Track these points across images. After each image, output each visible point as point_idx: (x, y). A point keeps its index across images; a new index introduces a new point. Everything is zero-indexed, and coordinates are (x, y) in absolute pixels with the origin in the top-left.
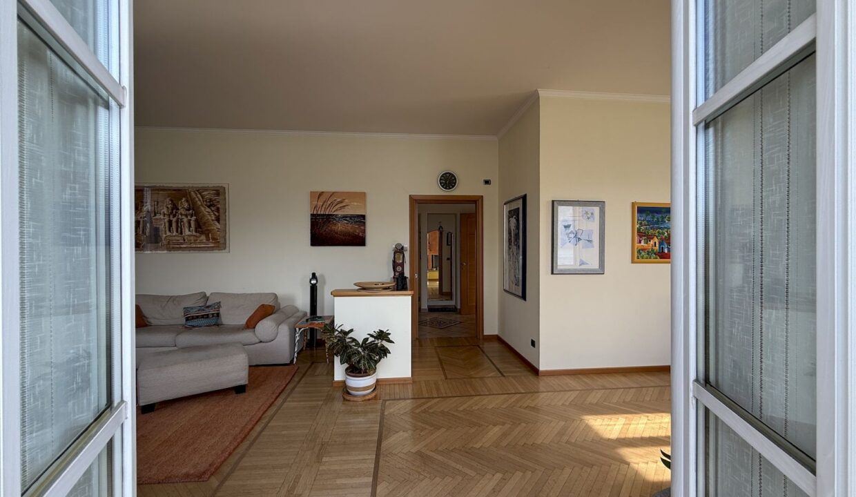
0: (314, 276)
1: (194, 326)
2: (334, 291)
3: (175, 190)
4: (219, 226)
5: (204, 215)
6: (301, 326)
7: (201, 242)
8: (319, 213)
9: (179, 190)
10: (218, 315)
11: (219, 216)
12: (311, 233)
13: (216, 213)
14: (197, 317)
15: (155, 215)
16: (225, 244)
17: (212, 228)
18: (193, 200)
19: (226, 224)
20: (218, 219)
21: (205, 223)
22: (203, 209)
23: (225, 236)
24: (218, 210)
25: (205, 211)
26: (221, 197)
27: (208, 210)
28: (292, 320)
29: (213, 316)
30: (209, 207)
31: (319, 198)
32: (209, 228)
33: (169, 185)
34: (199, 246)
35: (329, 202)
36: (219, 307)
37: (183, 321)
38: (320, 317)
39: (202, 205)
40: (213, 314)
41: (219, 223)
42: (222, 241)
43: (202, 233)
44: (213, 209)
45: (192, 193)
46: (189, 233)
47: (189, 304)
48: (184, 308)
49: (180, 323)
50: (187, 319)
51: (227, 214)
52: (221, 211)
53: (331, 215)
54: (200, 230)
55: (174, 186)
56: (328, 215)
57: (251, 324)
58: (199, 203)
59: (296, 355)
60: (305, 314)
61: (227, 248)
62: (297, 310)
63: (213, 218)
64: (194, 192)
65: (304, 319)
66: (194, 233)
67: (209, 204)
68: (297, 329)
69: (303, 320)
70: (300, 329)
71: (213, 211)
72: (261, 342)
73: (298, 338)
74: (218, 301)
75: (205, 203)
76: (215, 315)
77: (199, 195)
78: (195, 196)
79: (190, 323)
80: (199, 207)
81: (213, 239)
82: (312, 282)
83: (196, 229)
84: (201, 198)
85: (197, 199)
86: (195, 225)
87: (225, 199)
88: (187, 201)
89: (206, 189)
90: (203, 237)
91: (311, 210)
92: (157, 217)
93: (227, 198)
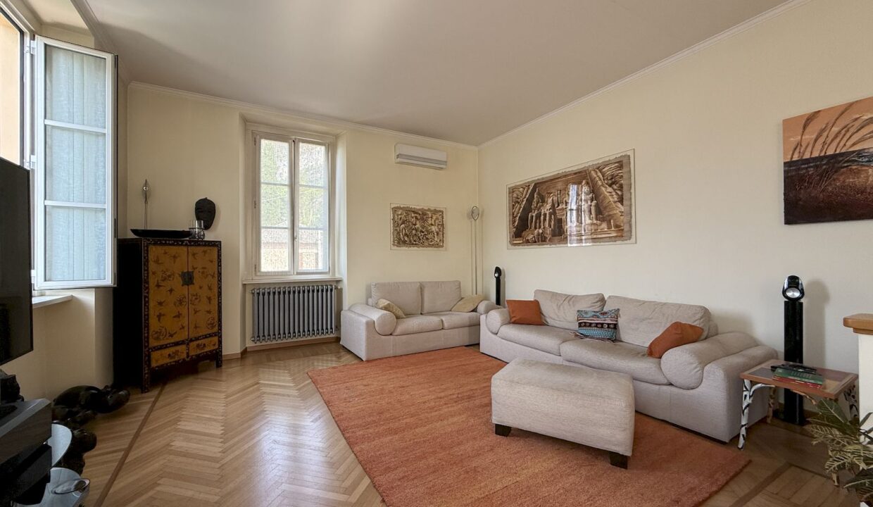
0: (794, 282)
1: (586, 336)
2: (851, 318)
3: (575, 174)
4: (622, 209)
5: (605, 197)
6: (755, 378)
7: (603, 232)
8: (807, 156)
9: (579, 172)
10: (615, 326)
11: (622, 195)
12: (786, 200)
13: (619, 193)
14: (590, 325)
15: (558, 205)
16: (631, 231)
17: (615, 212)
18: (593, 180)
19: (631, 205)
20: (621, 200)
21: (605, 208)
22: (603, 189)
23: (630, 221)
24: (621, 187)
25: (606, 191)
26: (625, 170)
27: (610, 189)
28: (736, 360)
29: (608, 327)
30: (610, 186)
31: (804, 128)
32: (611, 213)
33: (570, 169)
34: (600, 236)
35: (835, 129)
36: (617, 317)
37: (576, 326)
38: (811, 371)
39: (603, 185)
40: (608, 324)
41: (622, 204)
42: (626, 228)
43: (603, 220)
44: (615, 187)
45: (592, 172)
46: (590, 221)
47: (583, 306)
48: (578, 311)
49: (572, 328)
50: (580, 325)
51: (632, 191)
52: (625, 188)
53: (841, 155)
54: (601, 216)
55: (575, 169)
56: (834, 156)
57: (655, 351)
58: (600, 183)
59: (743, 431)
60: (772, 355)
61: (633, 237)
62: (756, 343)
63: (616, 199)
64: (594, 170)
65: (767, 365)
66: (595, 222)
67: (610, 182)
68: (747, 382)
69: (763, 366)
70: (753, 383)
71: (615, 190)
72: (671, 384)
73: (748, 401)
74: (616, 308)
75: (606, 182)
76: (612, 326)
77: (599, 174)
78: (595, 176)
79: (585, 331)
80: (599, 189)
81: (617, 226)
82: (790, 294)
83: (596, 215)
84: (601, 176)
85: (597, 179)
86: (596, 211)
87: (630, 171)
88: (587, 183)
89: (606, 164)
90: (604, 226)
91: (785, 154)
92: (560, 207)
93: (632, 169)
